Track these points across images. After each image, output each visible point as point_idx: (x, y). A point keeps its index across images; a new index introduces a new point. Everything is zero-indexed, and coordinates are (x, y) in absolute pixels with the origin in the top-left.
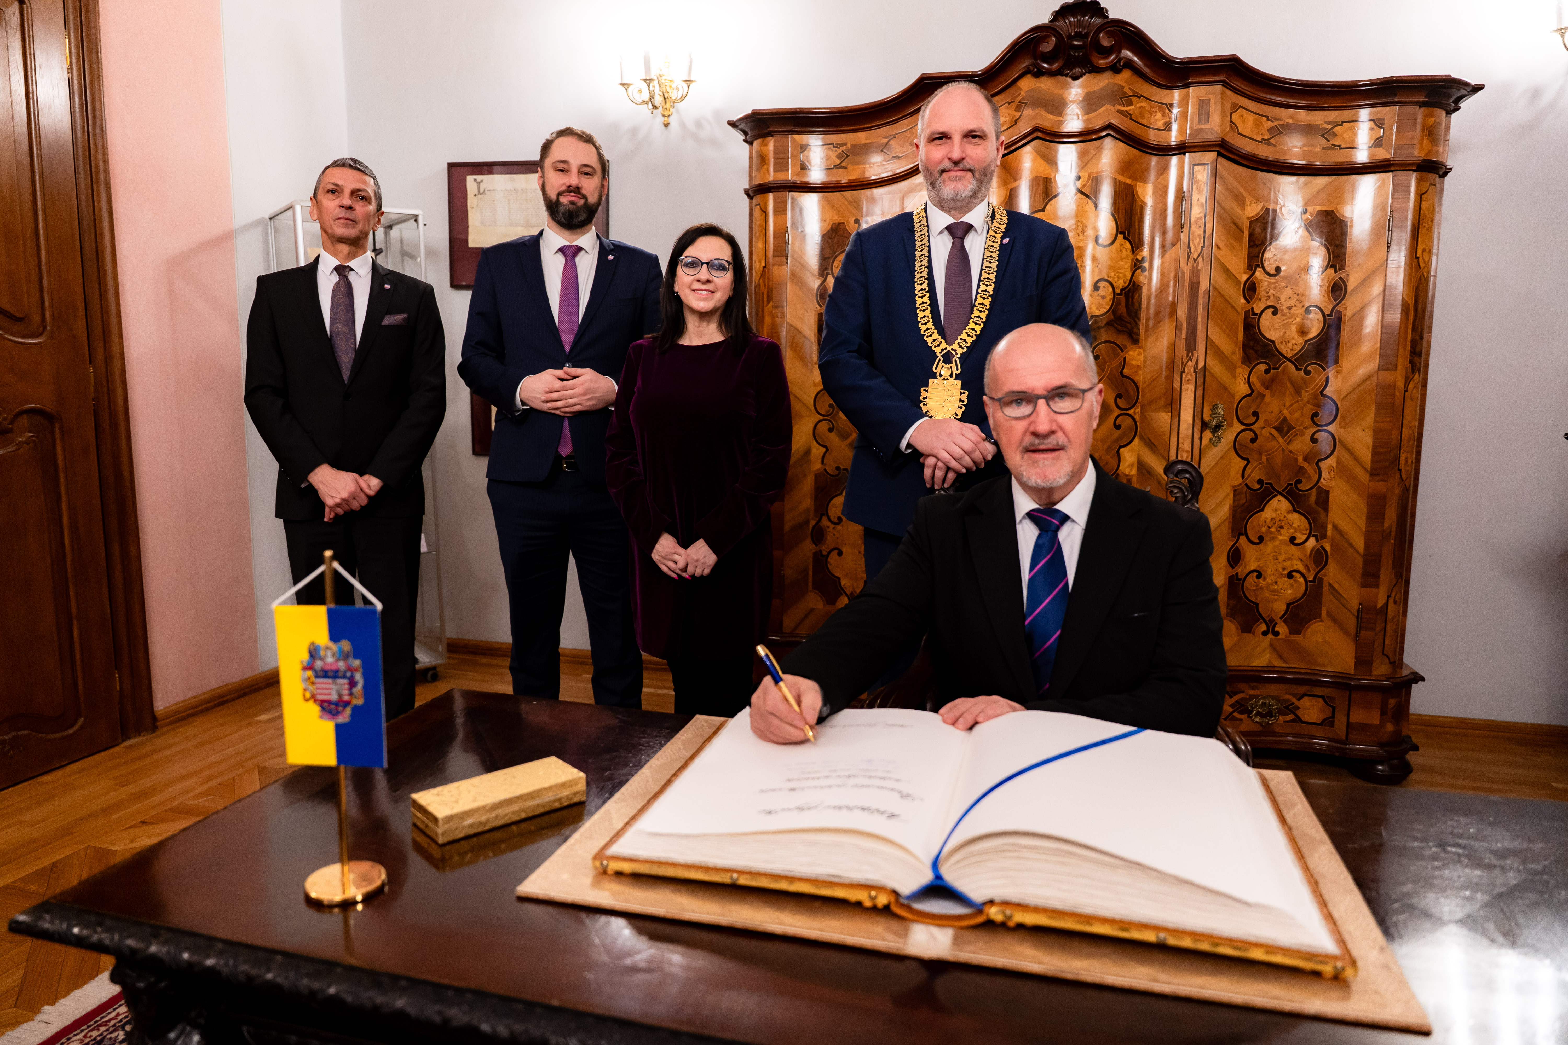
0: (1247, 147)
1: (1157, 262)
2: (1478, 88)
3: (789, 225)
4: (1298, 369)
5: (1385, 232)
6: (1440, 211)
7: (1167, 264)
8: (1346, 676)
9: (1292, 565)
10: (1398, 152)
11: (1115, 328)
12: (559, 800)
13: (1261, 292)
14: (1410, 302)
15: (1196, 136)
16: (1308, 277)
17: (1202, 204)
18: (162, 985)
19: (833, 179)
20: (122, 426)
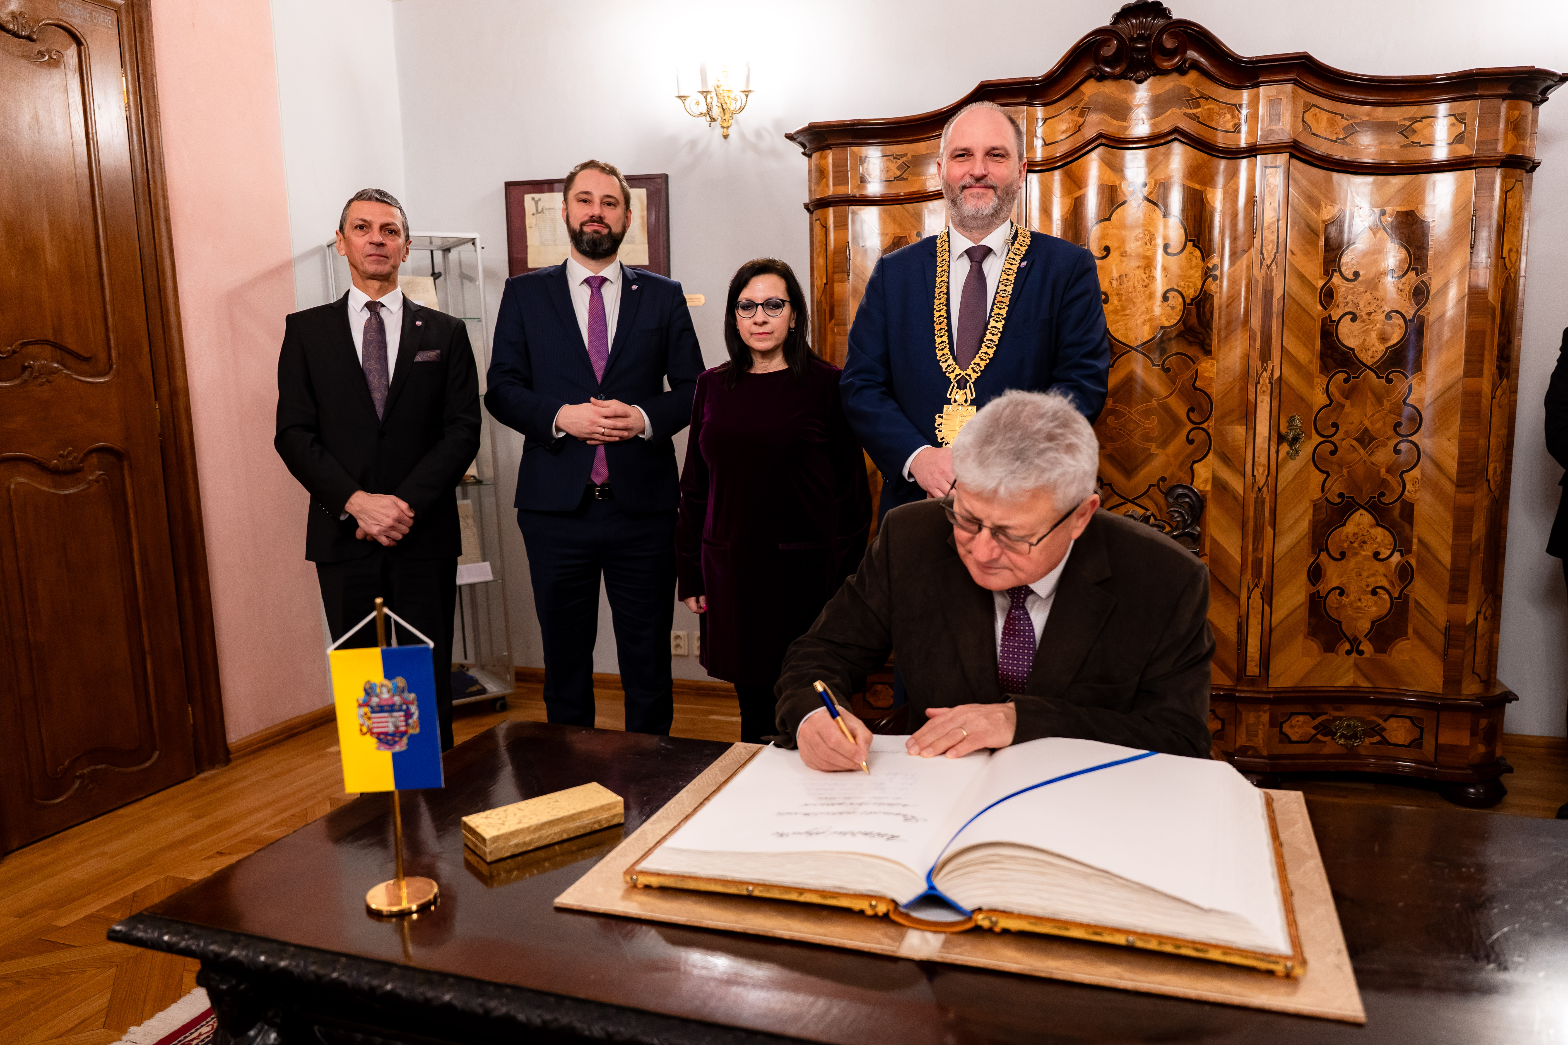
0: (1321, 148)
1: (1227, 270)
3: (850, 237)
4: (1379, 377)
5: (1469, 231)
6: (1529, 208)
7: (1239, 271)
8: (1434, 696)
9: (1376, 582)
10: (1481, 148)
11: (1186, 339)
12: (599, 822)
13: (1339, 298)
14: (1496, 305)
15: (1267, 138)
17: (1274, 208)
19: (893, 192)
20: (189, 462)
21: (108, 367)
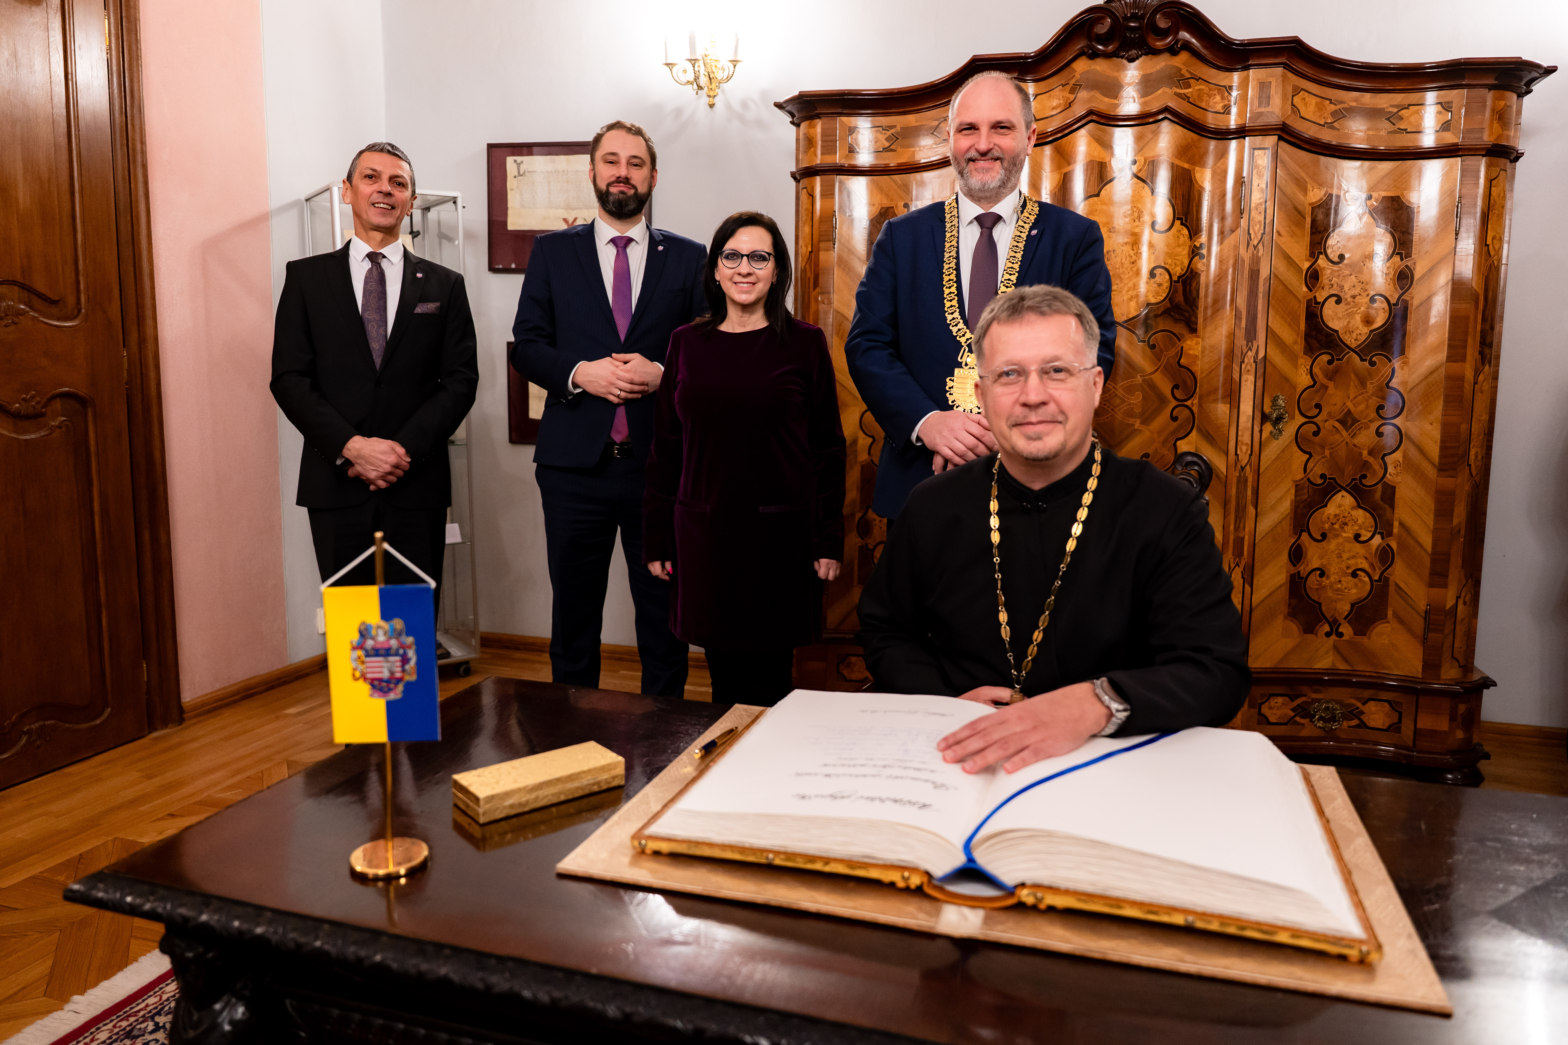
0: (1310, 131)
1: (1215, 249)
2: (1551, 70)
3: (836, 208)
4: (1362, 360)
5: (1453, 220)
6: (1512, 197)
7: (1225, 251)
8: (1413, 680)
9: (1357, 564)
10: (1467, 136)
11: (1172, 316)
12: (598, 783)
13: (1324, 280)
14: (1480, 292)
15: (1257, 119)
16: (1373, 265)
17: (1262, 190)
18: (210, 955)
19: (882, 162)
20: (155, 411)
21: (76, 311)
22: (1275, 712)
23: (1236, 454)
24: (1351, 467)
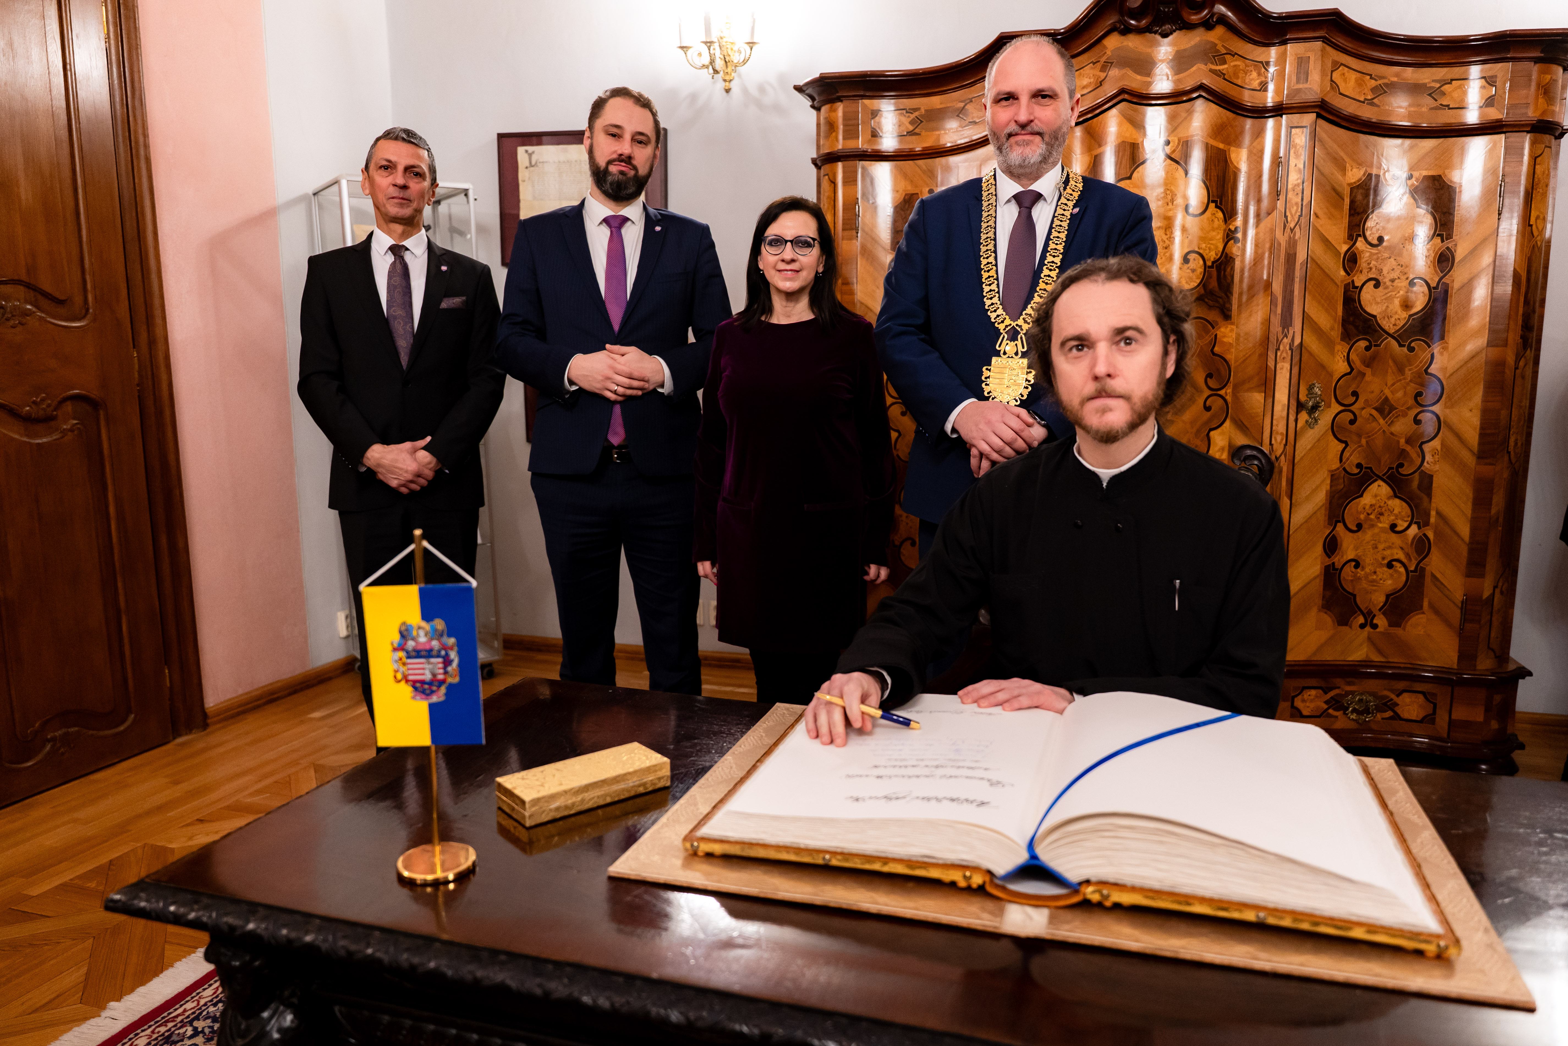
0: (1349, 108)
1: (1251, 232)
3: (859, 196)
4: (1401, 345)
5: (1496, 199)
6: (1556, 175)
7: (1261, 235)
8: (1449, 671)
9: (1392, 554)
10: (1511, 111)
11: (1206, 303)
12: (644, 785)
13: (1363, 263)
14: (1522, 274)
15: (1294, 96)
16: (1413, 247)
17: (1300, 169)
18: (257, 963)
19: (907, 146)
20: (167, 413)
21: (84, 311)
22: (1308, 704)
23: (1271, 444)
24: (1387, 456)
